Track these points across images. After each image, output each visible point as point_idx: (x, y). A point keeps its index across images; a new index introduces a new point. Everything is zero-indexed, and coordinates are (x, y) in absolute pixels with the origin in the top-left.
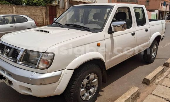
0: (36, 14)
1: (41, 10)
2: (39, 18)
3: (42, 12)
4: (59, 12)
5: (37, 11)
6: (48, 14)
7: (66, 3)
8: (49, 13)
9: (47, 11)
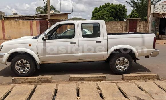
0: (116, 27)
1: (121, 24)
2: (119, 31)
3: (122, 26)
4: (140, 25)
5: (118, 25)
6: (128, 28)
7: (150, 16)
8: (128, 26)
9: (126, 25)
